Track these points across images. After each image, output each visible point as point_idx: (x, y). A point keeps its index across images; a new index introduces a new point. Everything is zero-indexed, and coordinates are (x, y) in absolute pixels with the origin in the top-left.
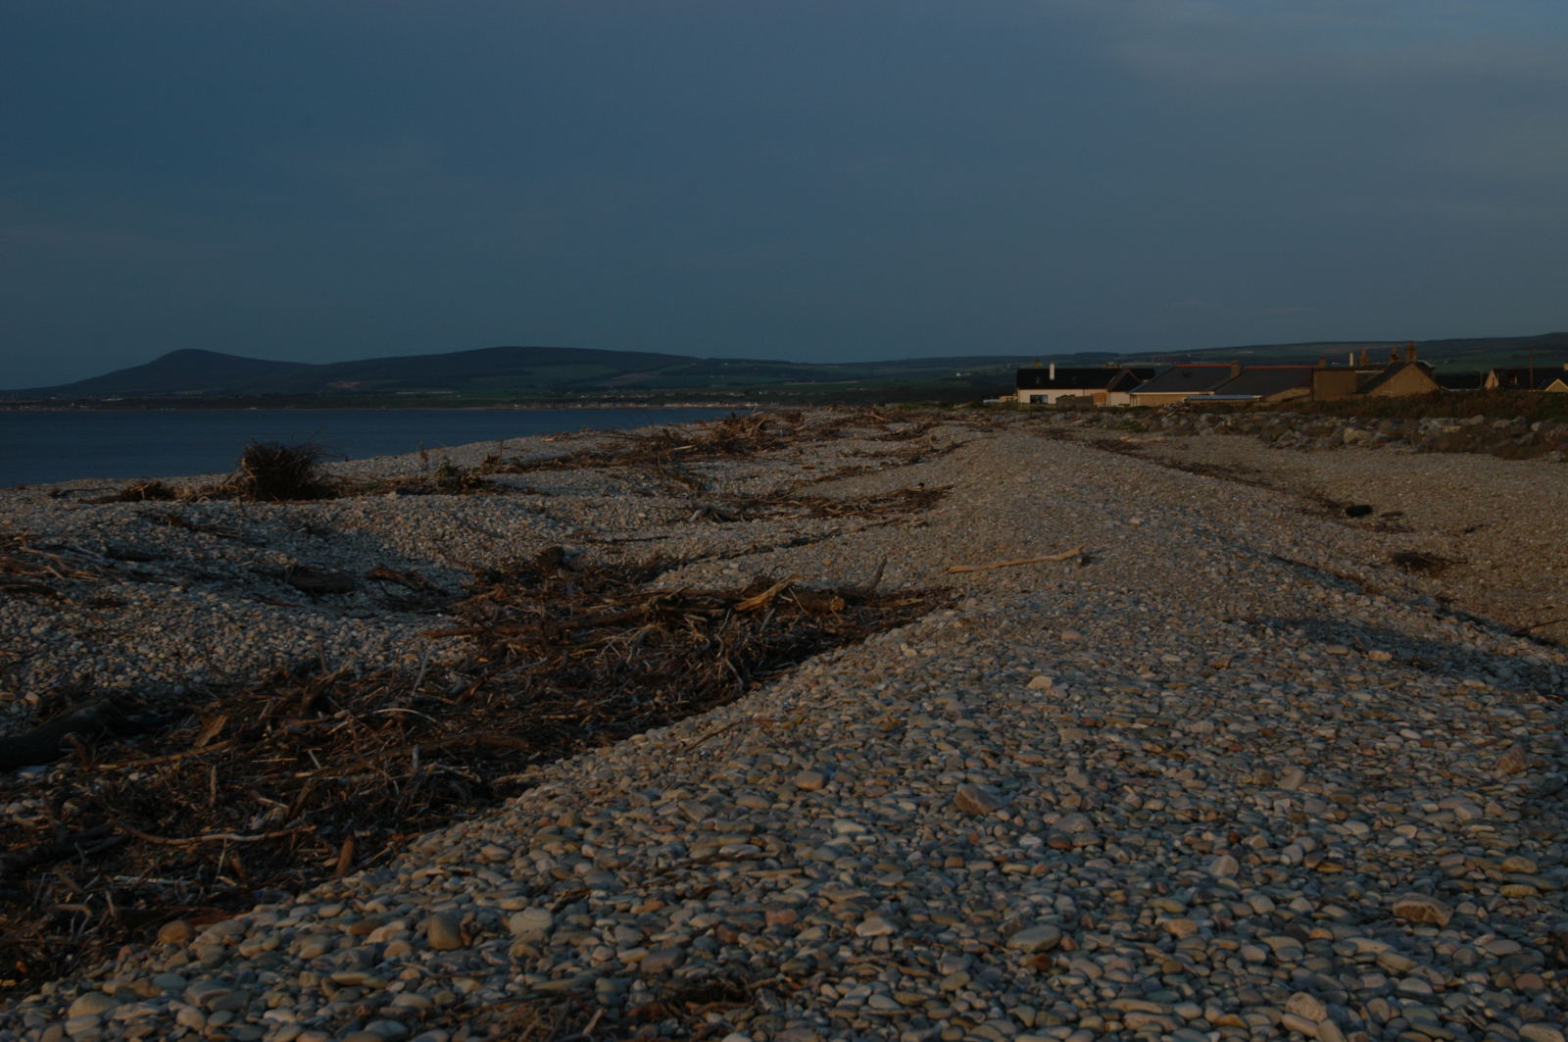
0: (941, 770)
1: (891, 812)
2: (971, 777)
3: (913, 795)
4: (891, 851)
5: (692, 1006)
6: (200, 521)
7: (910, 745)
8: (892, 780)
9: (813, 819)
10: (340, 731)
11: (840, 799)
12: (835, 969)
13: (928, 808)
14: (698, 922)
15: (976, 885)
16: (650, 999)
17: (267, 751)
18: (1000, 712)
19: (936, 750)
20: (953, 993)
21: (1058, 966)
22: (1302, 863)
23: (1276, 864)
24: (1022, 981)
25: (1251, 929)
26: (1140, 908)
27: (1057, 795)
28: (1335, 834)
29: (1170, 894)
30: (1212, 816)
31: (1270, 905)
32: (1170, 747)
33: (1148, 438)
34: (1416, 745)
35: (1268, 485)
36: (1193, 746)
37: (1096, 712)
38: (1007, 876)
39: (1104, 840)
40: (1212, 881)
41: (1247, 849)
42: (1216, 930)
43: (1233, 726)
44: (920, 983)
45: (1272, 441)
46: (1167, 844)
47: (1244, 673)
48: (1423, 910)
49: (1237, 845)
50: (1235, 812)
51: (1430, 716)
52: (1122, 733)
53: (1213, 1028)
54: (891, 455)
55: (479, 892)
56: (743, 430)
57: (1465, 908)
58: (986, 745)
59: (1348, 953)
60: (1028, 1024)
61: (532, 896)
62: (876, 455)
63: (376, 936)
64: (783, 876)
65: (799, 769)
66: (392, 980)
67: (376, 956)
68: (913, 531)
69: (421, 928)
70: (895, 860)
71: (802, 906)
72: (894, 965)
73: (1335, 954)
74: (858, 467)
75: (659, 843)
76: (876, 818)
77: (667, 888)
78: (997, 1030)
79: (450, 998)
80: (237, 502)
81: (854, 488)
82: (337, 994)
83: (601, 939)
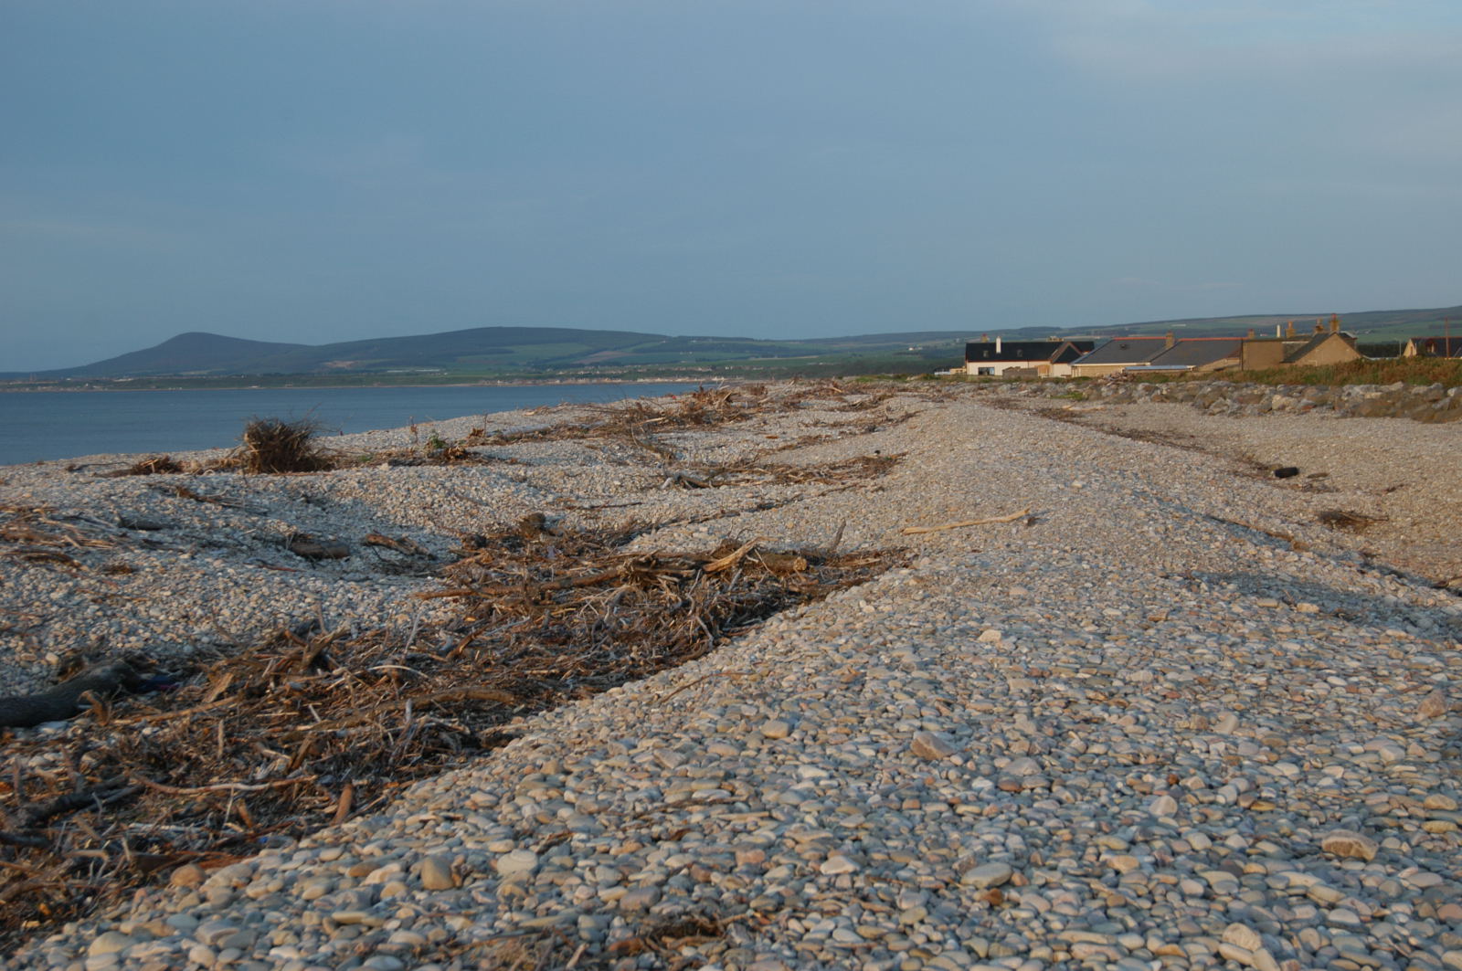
0: (899, 719)
1: (852, 758)
2: (926, 724)
3: (872, 742)
4: (853, 794)
5: (669, 940)
6: (206, 492)
7: (869, 695)
8: (852, 728)
9: (779, 765)
10: (337, 687)
11: (804, 746)
12: (801, 905)
13: (886, 753)
14: (673, 863)
15: (932, 826)
16: (630, 932)
18: (953, 664)
19: (893, 700)
20: (911, 926)
21: (1009, 900)
22: (1236, 803)
23: (1212, 803)
24: (975, 915)
25: (1190, 865)
26: (1085, 846)
27: (1006, 740)
28: (1267, 775)
29: (1113, 832)
30: (1152, 759)
31: (1208, 843)
32: (1112, 695)
33: (1088, 406)
34: (1342, 692)
35: (1201, 450)
36: (1134, 694)
37: (1043, 663)
38: (961, 816)
39: (1052, 782)
40: (1152, 820)
41: (1185, 789)
42: (1158, 865)
43: (1171, 675)
44: (881, 918)
45: (1205, 408)
46: (1109, 784)
47: (1181, 625)
48: (1351, 845)
49: (1174, 784)
50: (1174, 755)
51: (1355, 664)
52: (1066, 683)
53: (1154, 957)
54: (849, 424)
55: (469, 836)
56: (711, 402)
57: (1390, 844)
58: (940, 695)
59: (1280, 886)
60: (982, 955)
61: (518, 839)
62: (835, 425)
63: (373, 878)
64: (752, 818)
65: (766, 718)
66: (388, 919)
67: (374, 896)
68: (870, 496)
69: (415, 870)
70: (856, 803)
71: (769, 847)
72: (856, 900)
73: (1269, 887)
74: (819, 436)
75: (635, 789)
76: (837, 765)
77: (644, 831)
78: (953, 961)
79: (443, 935)
80: (240, 474)
81: (815, 456)
82: (337, 932)
83: (583, 879)
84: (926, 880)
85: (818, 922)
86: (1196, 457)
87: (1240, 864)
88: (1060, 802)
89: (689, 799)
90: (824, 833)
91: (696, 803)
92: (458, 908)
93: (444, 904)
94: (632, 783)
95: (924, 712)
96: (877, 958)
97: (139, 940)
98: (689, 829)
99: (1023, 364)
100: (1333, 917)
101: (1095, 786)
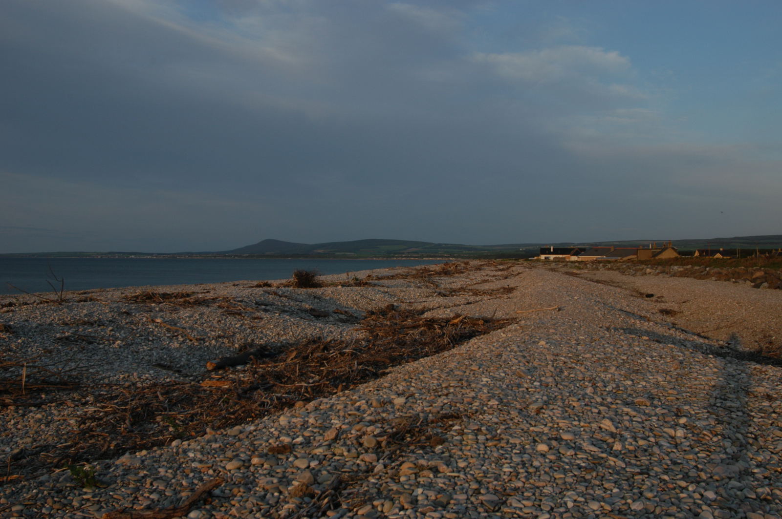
0: (512, 366)
1: (498, 376)
2: (520, 367)
3: (504, 372)
4: (498, 386)
5: (445, 420)
6: (282, 294)
7: (503, 359)
8: (498, 368)
9: (476, 377)
11: (484, 373)
12: (483, 412)
13: (508, 375)
14: (445, 401)
15: (521, 394)
16: (434, 418)
18: (530, 351)
19: (511, 361)
20: (514, 418)
21: (542, 412)
22: (612, 391)
23: (604, 390)
24: (532, 416)
25: (595, 405)
26: (565, 400)
27: (545, 372)
28: (623, 384)
29: (574, 396)
30: (589, 379)
31: (601, 400)
32: (578, 361)
34: (650, 362)
36: (585, 361)
37: (558, 351)
38: (530, 392)
39: (557, 384)
40: (586, 394)
41: (597, 387)
42: (586, 405)
43: (597, 356)
44: (505, 416)
45: (623, 273)
46: (575, 385)
47: (603, 342)
48: (643, 402)
49: (594, 386)
50: (595, 378)
52: (565, 357)
53: (582, 427)
54: (499, 276)
55: (384, 395)
56: (450, 267)
57: (656, 402)
58: (525, 360)
59: (621, 411)
60: (533, 425)
61: (399, 395)
62: (494, 276)
63: (358, 404)
64: (468, 391)
65: (472, 365)
66: (364, 414)
67: (358, 409)
68: (505, 300)
69: (370, 402)
70: (498, 388)
71: (473, 398)
72: (498, 411)
73: (617, 412)
74: (488, 280)
75: (433, 383)
76: (494, 378)
77: (436, 394)
78: (525, 426)
79: (380, 418)
80: (292, 288)
81: (486, 287)
82: (349, 417)
83: (419, 405)
84: (518, 406)
85: (487, 416)
87: (610, 405)
88: (560, 389)
89: (449, 386)
90: (489, 395)
91: (451, 386)
92: (383, 412)
93: (380, 410)
94: (432, 381)
95: (521, 364)
96: (504, 425)
97: (293, 418)
98: (450, 393)
99: (561, 256)
100: (634, 419)
101: (570, 385)
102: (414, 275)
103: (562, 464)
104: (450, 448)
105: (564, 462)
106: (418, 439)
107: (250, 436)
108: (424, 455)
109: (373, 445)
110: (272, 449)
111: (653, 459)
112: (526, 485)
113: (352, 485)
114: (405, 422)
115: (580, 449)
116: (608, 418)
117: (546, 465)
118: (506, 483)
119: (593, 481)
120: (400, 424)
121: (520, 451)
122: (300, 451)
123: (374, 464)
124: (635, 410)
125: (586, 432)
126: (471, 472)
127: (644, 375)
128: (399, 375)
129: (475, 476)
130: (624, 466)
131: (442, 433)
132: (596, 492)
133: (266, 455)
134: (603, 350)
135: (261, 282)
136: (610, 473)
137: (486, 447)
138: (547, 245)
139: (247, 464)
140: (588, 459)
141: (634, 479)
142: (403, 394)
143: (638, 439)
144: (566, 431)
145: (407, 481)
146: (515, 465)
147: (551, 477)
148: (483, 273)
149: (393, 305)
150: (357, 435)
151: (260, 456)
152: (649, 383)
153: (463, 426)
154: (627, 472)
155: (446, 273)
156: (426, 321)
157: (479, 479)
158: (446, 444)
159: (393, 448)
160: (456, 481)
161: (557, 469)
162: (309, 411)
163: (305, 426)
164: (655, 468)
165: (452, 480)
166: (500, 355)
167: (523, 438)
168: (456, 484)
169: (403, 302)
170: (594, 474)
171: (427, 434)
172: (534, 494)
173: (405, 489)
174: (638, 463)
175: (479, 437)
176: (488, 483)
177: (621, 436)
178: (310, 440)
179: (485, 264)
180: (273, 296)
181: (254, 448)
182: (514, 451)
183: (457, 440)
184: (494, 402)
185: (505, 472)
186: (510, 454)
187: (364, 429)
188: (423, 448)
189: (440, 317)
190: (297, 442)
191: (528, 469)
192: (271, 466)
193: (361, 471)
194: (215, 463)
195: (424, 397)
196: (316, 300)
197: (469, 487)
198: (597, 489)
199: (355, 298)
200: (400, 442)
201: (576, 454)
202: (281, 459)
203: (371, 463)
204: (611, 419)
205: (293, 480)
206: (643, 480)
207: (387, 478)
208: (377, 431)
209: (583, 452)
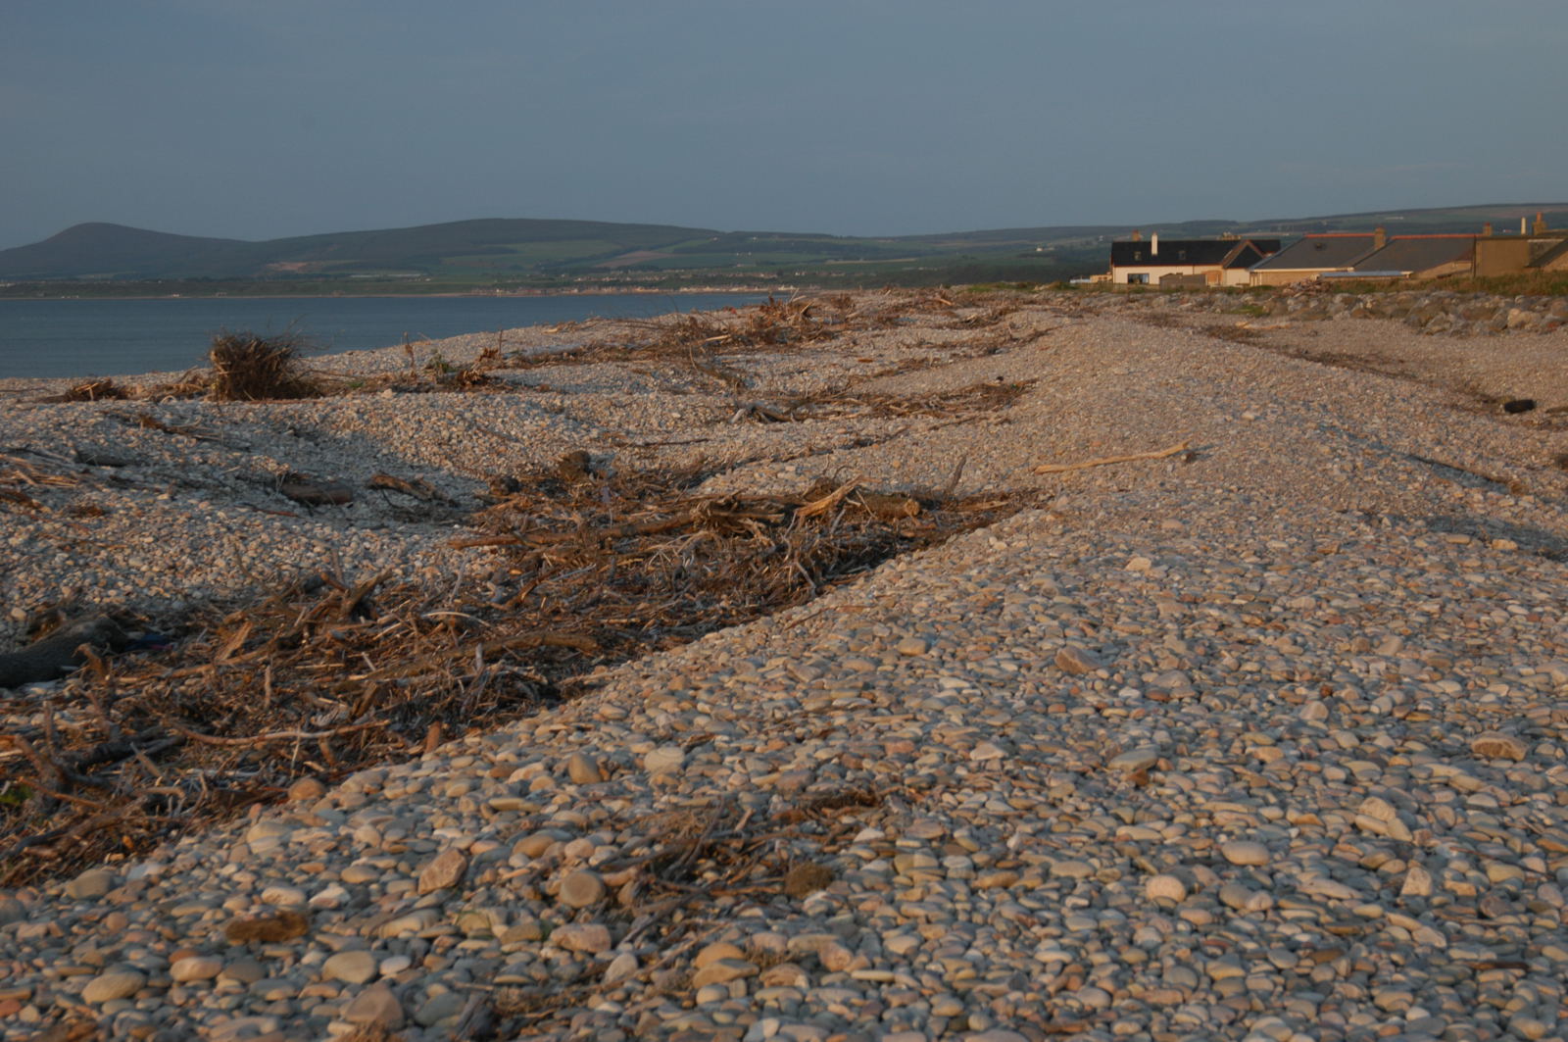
0: (1041, 639)
1: (994, 672)
2: (1069, 642)
3: (1014, 659)
4: (996, 702)
5: (828, 811)
6: (173, 422)
7: (1008, 618)
8: (993, 646)
9: (919, 678)
10: (386, 636)
11: (943, 663)
12: (953, 782)
13: (1029, 669)
14: (822, 755)
15: (1079, 725)
16: (789, 807)
17: (309, 658)
18: (1098, 590)
19: (1034, 622)
20: (1061, 800)
21: (1154, 781)
22: (1391, 714)
23: (1364, 712)
24: (1122, 792)
25: (1336, 758)
26: (1231, 741)
27: (1155, 658)
28: (1427, 691)
29: (1261, 731)
30: (1307, 676)
31: (1356, 742)
32: (1269, 620)
33: (1270, 324)
34: (1523, 620)
35: (1412, 378)
36: (1294, 619)
37: (1197, 589)
38: (1107, 718)
39: (1201, 693)
40: (1303, 724)
41: (1339, 700)
43: (1335, 602)
44: (1031, 793)
45: (1420, 326)
46: (1262, 697)
47: (1354, 557)
48: (1500, 746)
49: (1329, 697)
50: (1331, 674)
51: (1543, 596)
52: (1221, 608)
53: (1293, 825)
54: (962, 344)
55: (605, 743)
56: (784, 318)
57: (1545, 749)
58: (1084, 618)
59: (1423, 775)
60: (1128, 820)
61: (659, 742)
62: (944, 346)
63: (517, 776)
64: (895, 720)
65: (901, 638)
66: (545, 804)
67: (523, 790)
68: (994, 430)
69: (559, 768)
70: (1000, 708)
71: (918, 741)
72: (1006, 779)
73: (1411, 777)
74: (926, 359)
75: (771, 700)
76: (979, 677)
77: (787, 733)
78: (1100, 825)
79: (604, 815)
80: (206, 401)
81: (920, 384)
82: (496, 816)
83: (733, 771)
84: (1073, 763)
85: (970, 796)
86: (1404, 387)
87: (1386, 758)
88: (1209, 709)
89: (829, 705)
90: (971, 729)
91: (837, 708)
92: (613, 795)
93: (599, 791)
94: (768, 695)
95: (1068, 632)
96: (1029, 821)
97: (295, 829)
98: (834, 730)
99: (1187, 270)
100: (1472, 800)
101: (1245, 697)
102: (653, 348)
103: (1233, 937)
104: (851, 897)
105: (1238, 931)
106: (742, 874)
107: (152, 894)
108: (769, 921)
109: (590, 900)
110: (240, 930)
111: (1539, 922)
112: (1117, 1003)
113: (536, 1022)
114: (693, 821)
115: (1290, 891)
116: (1380, 796)
117: (1180, 939)
118: (1049, 996)
119: (1340, 988)
120: (677, 831)
121: (1091, 899)
122: (336, 931)
123: (603, 955)
124: (1472, 773)
125: (1308, 841)
126: (932, 967)
127: (1503, 662)
128: (645, 684)
129: (946, 978)
130: (1441, 942)
131: (820, 852)
132: (1352, 1020)
133: (221, 949)
134: (1353, 583)
135: (82, 383)
136: (1395, 964)
137: (973, 892)
138: (1136, 230)
139: (155, 981)
140: (1317, 923)
141: (1478, 984)
142: (670, 739)
143: (1486, 862)
144: (1239, 839)
145: (721, 1001)
146: (1077, 943)
147: (1198, 977)
148: (905, 335)
149: (585, 457)
150: (532, 869)
151: (201, 952)
152: (1521, 687)
153: (891, 830)
154: (1451, 961)
155: (769, 337)
156: (714, 506)
157: (961, 987)
158: (839, 886)
159: (660, 904)
160: (883, 995)
161: (1218, 952)
162: (345, 808)
163: (341, 852)
164: (1549, 951)
165: (872, 993)
166: (994, 606)
167: (1095, 862)
168: (885, 1004)
169: (621, 445)
170: (1343, 966)
171: (770, 857)
172: (1145, 1028)
173: (716, 1023)
174: (1490, 935)
175: (947, 862)
176: (992, 998)
177: (1428, 854)
178: (368, 894)
179: (910, 305)
180: (141, 431)
181: (175, 928)
182: (1070, 901)
183: (872, 872)
184: (989, 752)
185: (1044, 964)
186: (1058, 911)
187: (555, 850)
188: (762, 899)
189: (761, 492)
190: (325, 901)
191: (1119, 953)
192: (244, 985)
193: (559, 979)
194: (40, 986)
195: (745, 745)
196: (302, 443)
197: (929, 1012)
198: (1354, 1011)
199: (445, 433)
200: (683, 886)
201: (1277, 908)
202: (274, 959)
203: (592, 955)
204: (1393, 801)
205: (329, 1020)
206: (1509, 987)
207: (650, 997)
208: (600, 855)
209: (1299, 901)
